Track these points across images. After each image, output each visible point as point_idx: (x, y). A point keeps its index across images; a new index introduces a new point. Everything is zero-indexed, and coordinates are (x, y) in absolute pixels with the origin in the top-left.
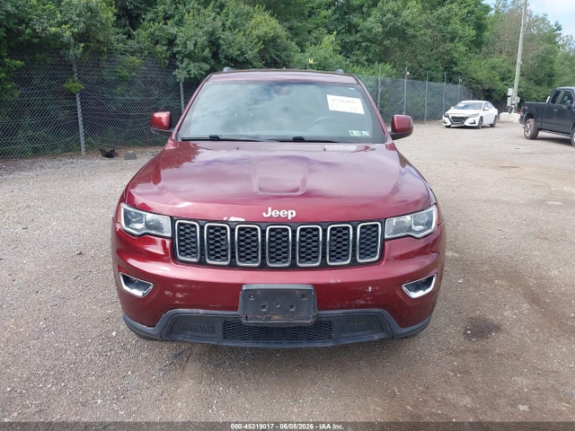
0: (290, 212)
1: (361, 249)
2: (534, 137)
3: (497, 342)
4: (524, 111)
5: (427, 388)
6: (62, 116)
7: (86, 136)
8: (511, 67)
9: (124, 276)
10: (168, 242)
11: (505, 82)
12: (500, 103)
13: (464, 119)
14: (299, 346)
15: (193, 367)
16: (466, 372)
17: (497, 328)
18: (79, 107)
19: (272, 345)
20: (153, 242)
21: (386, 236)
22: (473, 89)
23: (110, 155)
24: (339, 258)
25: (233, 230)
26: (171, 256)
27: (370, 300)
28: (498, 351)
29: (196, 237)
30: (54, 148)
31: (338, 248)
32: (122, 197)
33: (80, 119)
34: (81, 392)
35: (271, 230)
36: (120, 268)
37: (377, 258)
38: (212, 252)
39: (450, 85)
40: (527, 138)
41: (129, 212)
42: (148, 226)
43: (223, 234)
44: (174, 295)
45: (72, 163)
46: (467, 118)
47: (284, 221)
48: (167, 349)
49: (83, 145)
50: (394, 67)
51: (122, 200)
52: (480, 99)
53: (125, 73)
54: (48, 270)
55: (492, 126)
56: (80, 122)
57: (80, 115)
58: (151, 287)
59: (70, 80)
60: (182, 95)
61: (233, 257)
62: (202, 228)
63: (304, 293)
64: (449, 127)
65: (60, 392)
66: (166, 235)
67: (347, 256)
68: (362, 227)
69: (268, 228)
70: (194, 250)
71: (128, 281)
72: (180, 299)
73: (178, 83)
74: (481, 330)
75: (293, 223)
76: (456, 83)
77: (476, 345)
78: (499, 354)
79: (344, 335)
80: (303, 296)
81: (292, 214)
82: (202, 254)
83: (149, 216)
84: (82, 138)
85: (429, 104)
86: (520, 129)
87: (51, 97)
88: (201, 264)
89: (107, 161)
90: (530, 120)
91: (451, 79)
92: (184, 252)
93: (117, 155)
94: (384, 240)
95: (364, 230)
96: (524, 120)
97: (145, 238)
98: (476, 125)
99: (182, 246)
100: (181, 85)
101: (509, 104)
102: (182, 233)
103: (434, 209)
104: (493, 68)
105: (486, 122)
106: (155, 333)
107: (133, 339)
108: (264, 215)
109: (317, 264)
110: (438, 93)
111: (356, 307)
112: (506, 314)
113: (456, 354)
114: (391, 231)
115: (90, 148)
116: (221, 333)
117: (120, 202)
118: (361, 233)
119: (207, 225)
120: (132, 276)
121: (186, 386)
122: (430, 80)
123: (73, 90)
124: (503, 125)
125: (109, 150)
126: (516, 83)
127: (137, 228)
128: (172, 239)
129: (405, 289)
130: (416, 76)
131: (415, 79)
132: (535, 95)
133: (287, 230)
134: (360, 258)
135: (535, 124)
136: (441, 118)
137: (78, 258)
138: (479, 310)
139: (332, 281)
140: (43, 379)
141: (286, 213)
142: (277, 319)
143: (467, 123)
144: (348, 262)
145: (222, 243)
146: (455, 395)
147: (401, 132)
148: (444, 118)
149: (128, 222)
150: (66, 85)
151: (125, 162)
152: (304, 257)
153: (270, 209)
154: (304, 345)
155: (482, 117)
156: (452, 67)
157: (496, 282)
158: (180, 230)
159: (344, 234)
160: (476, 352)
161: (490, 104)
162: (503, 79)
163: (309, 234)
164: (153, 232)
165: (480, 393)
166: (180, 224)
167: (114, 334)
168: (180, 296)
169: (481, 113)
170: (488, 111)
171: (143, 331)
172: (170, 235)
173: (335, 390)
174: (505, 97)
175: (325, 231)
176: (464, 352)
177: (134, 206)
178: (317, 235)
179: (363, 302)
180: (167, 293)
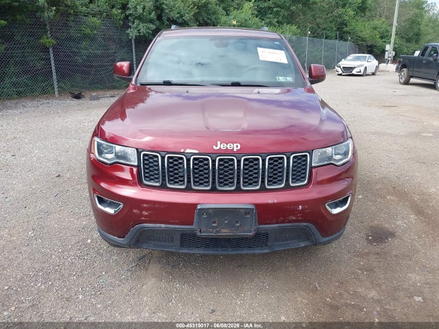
0: (235, 145)
1: (293, 175)
2: (407, 83)
3: (393, 245)
4: (400, 62)
5: (342, 283)
6: (39, 65)
7: (58, 81)
8: (388, 28)
9: (98, 197)
10: (135, 169)
11: (383, 40)
12: (380, 56)
13: (352, 68)
14: (242, 252)
15: (154, 268)
16: (371, 270)
17: (392, 235)
18: (52, 58)
19: (220, 252)
20: (122, 170)
21: (313, 165)
22: (358, 45)
23: (78, 97)
24: (275, 183)
25: (188, 160)
26: (138, 181)
27: (301, 216)
28: (394, 253)
29: (158, 165)
30: (33, 91)
31: (275, 174)
32: (95, 131)
33: (53, 68)
34: (65, 290)
35: (220, 160)
36: (95, 191)
37: (306, 182)
38: (172, 178)
39: (341, 42)
40: (401, 83)
41: (101, 144)
42: (117, 156)
43: (181, 163)
44: (141, 213)
45: (48, 103)
46: (355, 68)
47: (231, 153)
48: (133, 254)
49: (56, 89)
50: (298, 28)
51: (95, 134)
52: (364, 53)
53: (88, 31)
54: (33, 189)
55: (373, 74)
56: (54, 71)
57: (53, 65)
58: (121, 206)
59: (45, 36)
60: (134, 49)
61: (189, 182)
62: (163, 158)
63: (247, 211)
64: (340, 75)
65: (49, 290)
66: (132, 163)
67: (282, 180)
68: (294, 157)
69: (218, 159)
70: (156, 176)
71: (101, 201)
72: (146, 216)
73: (131, 40)
74: (379, 236)
75: (238, 154)
76: (346, 40)
77: (377, 248)
78: (396, 256)
79: (277, 243)
80: (246, 214)
81: (237, 146)
82: (164, 180)
83: (118, 148)
84: (55, 83)
85: (325, 57)
86: (396, 77)
87: (30, 50)
88: (163, 187)
89: (76, 101)
90: (404, 69)
91: (342, 38)
92: (149, 178)
93: (83, 96)
94: (311, 168)
95: (296, 160)
96: (399, 70)
97: (116, 166)
98: (361, 73)
99: (147, 173)
100: (133, 41)
101: (386, 57)
102: (146, 162)
103: (350, 141)
104: (375, 28)
105: (369, 71)
106: (125, 243)
107: (105, 245)
108: (214, 147)
109: (258, 187)
110: (332, 48)
111: (289, 222)
112: (398, 223)
113: (362, 255)
114: (317, 160)
115: (62, 91)
116: (179, 243)
117: (93, 136)
118: (294, 162)
119: (167, 156)
120: (105, 197)
121: (150, 283)
122: (326, 38)
123: (47, 45)
124: (382, 73)
125: (77, 93)
126: (392, 41)
127: (109, 158)
128: (138, 167)
129: (327, 207)
130: (315, 35)
131: (314, 37)
132: (406, 50)
133: (233, 160)
134: (292, 182)
135: (408, 73)
136: (334, 68)
137: (57, 179)
138: (377, 220)
139: (270, 201)
140: (34, 279)
141: (232, 145)
142: (225, 232)
143: (354, 72)
144: (283, 185)
145: (180, 170)
146: (364, 289)
147: (317, 78)
148: (336, 67)
149: (100, 153)
150: (41, 41)
151: (90, 102)
152: (247, 182)
153: (219, 143)
154: (245, 251)
155: (366, 67)
156: (343, 28)
157: (388, 197)
158: (144, 160)
159: (279, 163)
160: (377, 254)
161: (372, 57)
162: (382, 38)
163: (251, 163)
164: (122, 161)
165: (384, 288)
166: (145, 155)
167: (89, 241)
168: (146, 213)
169: (366, 64)
170: (371, 63)
171: (114, 241)
172: (136, 164)
173: (269, 285)
174: (384, 51)
175: (264, 161)
176: (368, 254)
177: (106, 140)
178: (258, 164)
179: (294, 218)
180: (135, 211)
